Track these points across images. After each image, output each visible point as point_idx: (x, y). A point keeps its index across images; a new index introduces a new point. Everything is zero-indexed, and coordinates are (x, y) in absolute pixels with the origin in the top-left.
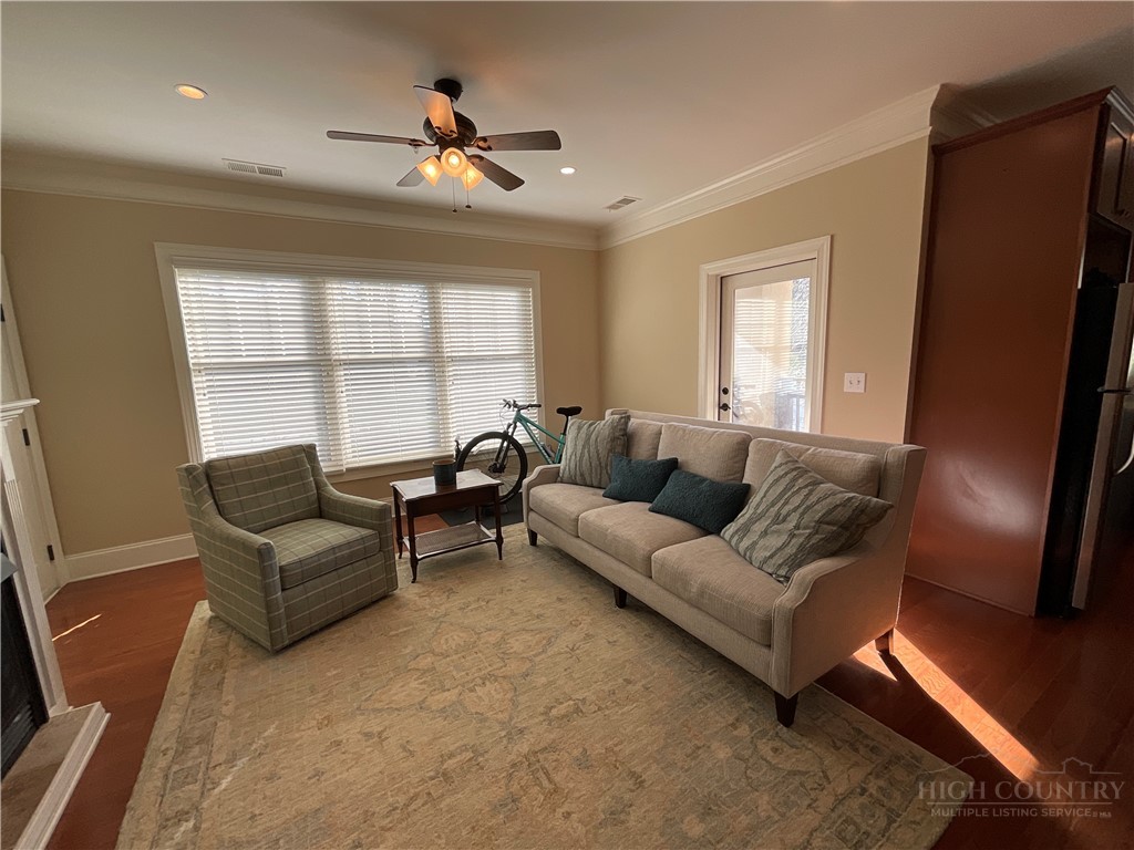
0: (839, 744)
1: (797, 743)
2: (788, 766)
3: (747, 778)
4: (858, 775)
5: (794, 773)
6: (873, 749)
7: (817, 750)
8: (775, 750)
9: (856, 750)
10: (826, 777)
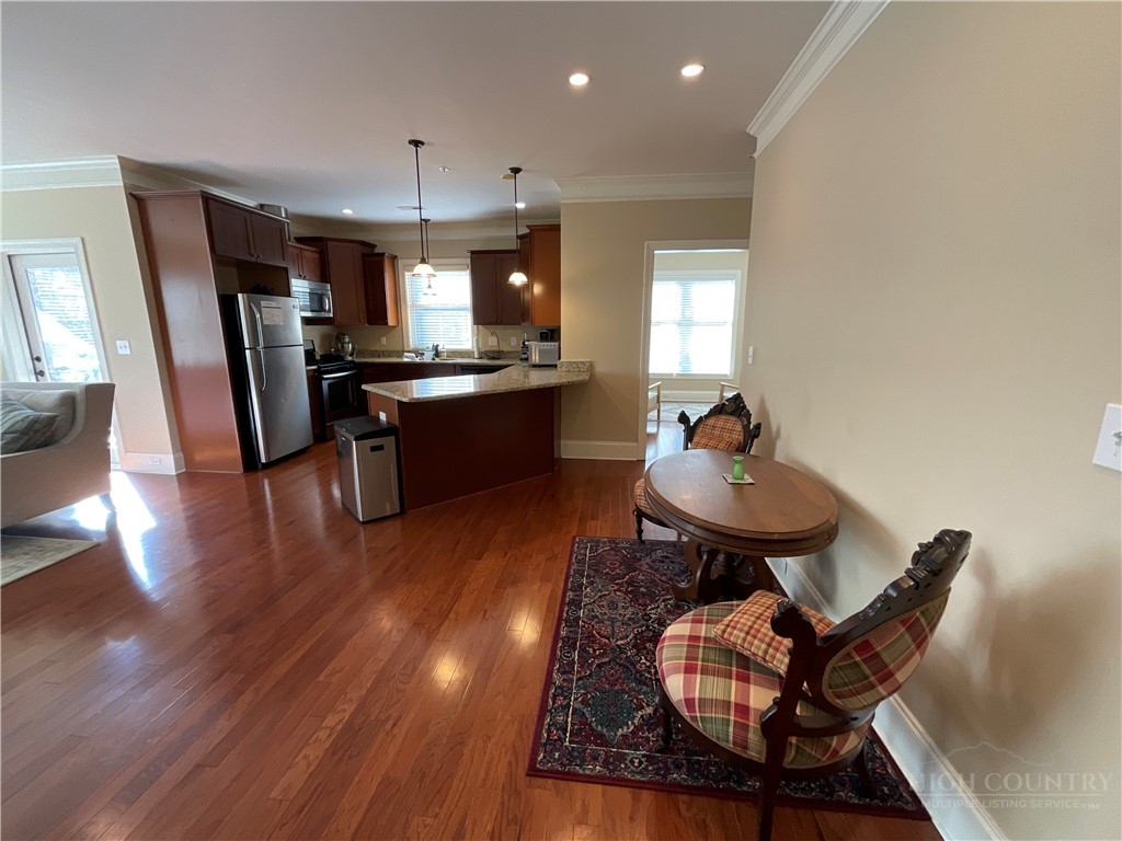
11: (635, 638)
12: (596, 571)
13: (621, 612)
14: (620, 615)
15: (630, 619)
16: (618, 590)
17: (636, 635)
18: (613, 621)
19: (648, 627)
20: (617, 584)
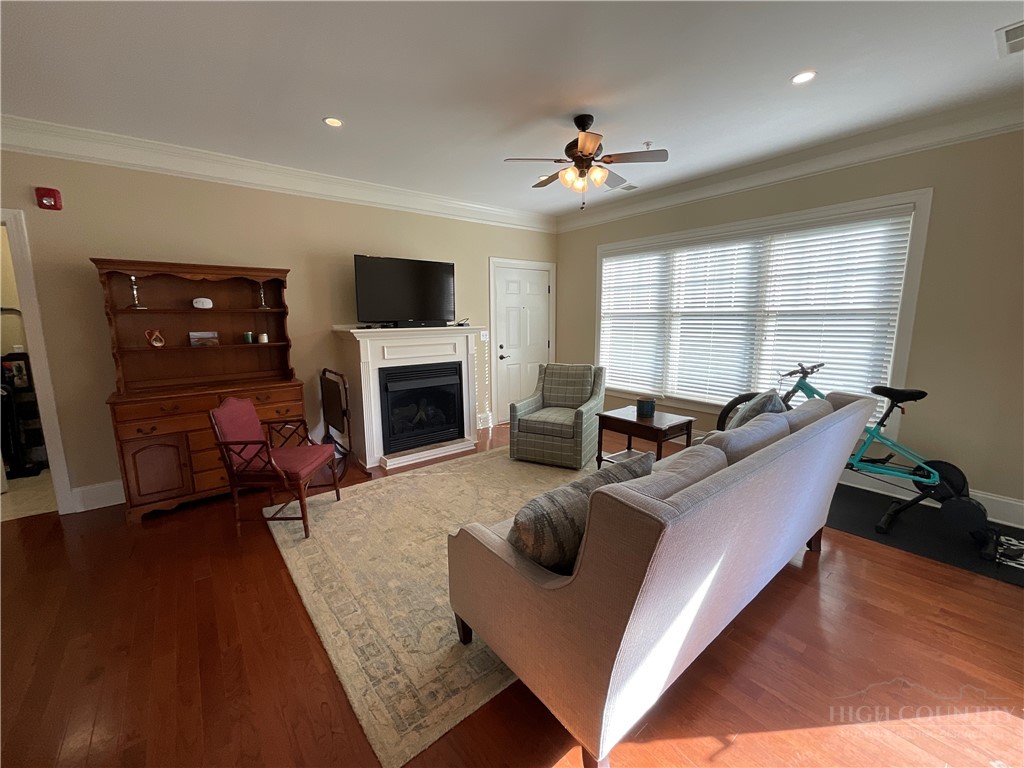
0: (442, 671)
1: (444, 643)
2: (425, 632)
3: (419, 610)
4: (413, 674)
5: (419, 634)
6: (433, 695)
7: (437, 654)
8: (439, 628)
9: (435, 681)
10: (413, 652)
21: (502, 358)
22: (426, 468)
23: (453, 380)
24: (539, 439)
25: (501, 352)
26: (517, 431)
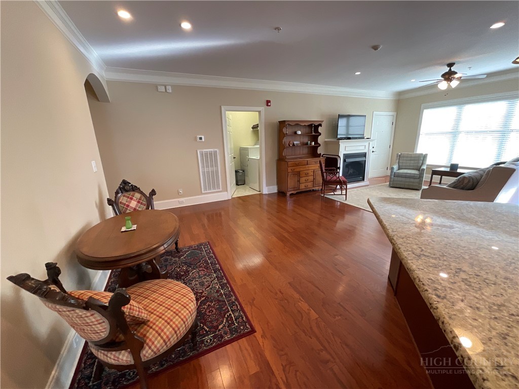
11: (189, 274)
12: (219, 301)
13: (197, 283)
14: (197, 281)
15: (192, 281)
16: (202, 293)
17: (189, 275)
18: (200, 277)
19: (184, 280)
20: (204, 296)
21: (373, 152)
22: (361, 188)
23: (363, 159)
24: (403, 179)
25: (374, 150)
26: (393, 177)
